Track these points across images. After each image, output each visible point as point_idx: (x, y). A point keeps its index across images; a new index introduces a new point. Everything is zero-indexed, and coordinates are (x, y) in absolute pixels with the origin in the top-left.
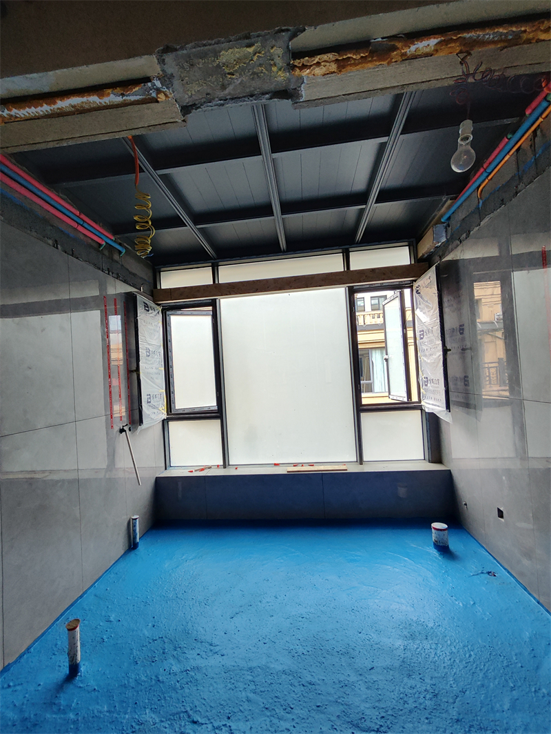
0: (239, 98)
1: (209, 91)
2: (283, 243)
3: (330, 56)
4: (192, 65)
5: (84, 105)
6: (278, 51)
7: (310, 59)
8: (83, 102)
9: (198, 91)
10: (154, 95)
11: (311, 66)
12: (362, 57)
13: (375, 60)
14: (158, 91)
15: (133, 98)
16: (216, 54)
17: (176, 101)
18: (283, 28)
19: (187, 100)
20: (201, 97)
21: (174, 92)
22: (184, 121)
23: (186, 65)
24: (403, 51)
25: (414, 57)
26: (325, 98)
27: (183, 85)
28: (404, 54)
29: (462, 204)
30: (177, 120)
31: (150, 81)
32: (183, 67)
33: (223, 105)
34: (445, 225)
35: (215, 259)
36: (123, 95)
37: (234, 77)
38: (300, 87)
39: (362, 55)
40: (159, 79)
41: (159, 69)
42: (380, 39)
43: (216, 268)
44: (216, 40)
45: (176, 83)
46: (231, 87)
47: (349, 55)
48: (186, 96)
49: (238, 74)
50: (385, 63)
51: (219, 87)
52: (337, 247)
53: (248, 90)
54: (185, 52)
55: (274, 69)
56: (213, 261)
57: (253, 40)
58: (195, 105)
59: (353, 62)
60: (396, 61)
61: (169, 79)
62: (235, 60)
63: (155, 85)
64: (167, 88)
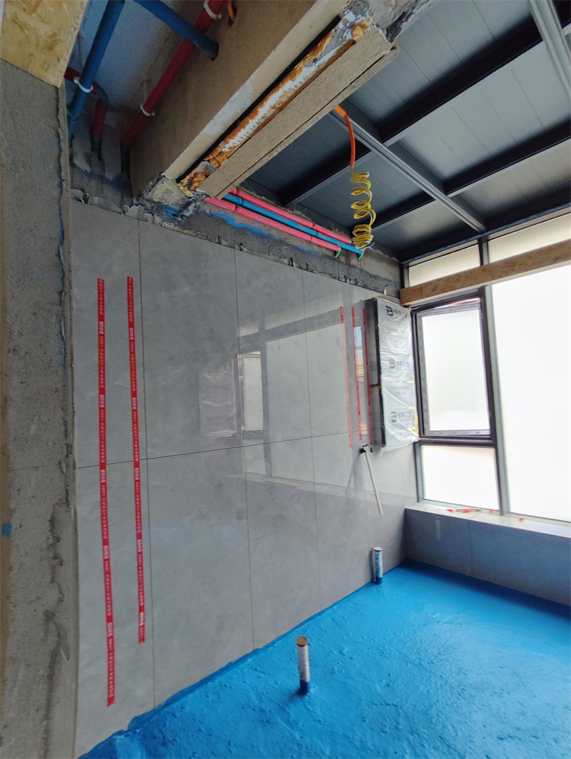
5: (282, 99)
10: (349, 37)
14: (353, 26)
15: (326, 59)
17: (378, 26)
19: (391, 15)
30: (384, 53)
36: (315, 60)
40: (351, 9)
48: (390, 9)
63: (348, 22)
64: (363, 14)
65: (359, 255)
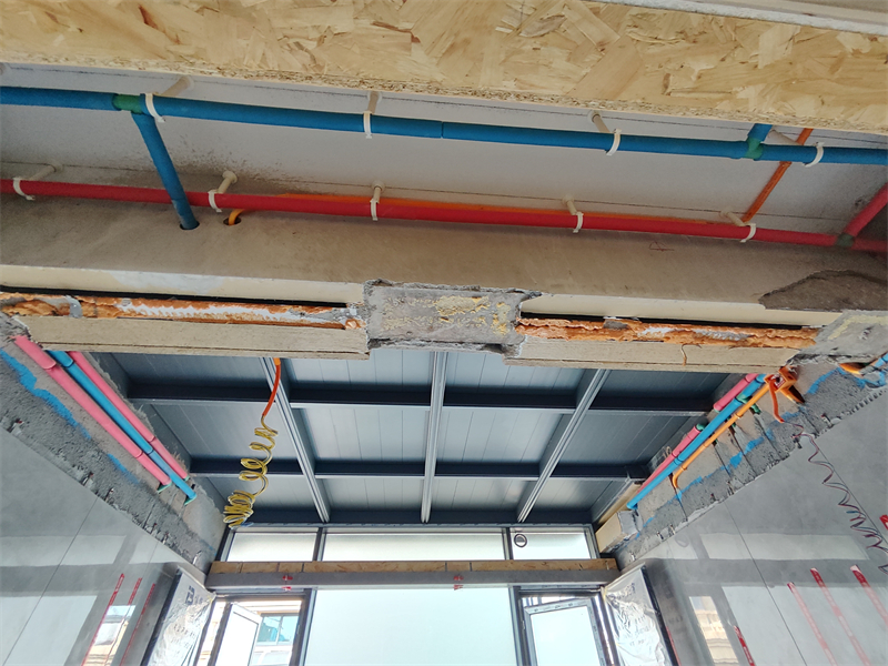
0: (445, 342)
1: (412, 329)
4: (403, 302)
5: (244, 317)
6: (506, 307)
7: (539, 321)
9: (399, 327)
10: (342, 321)
11: (538, 327)
12: (595, 329)
13: (608, 335)
16: (435, 297)
17: (367, 332)
18: (518, 289)
19: (380, 333)
20: (399, 334)
21: (369, 323)
22: (367, 353)
23: (396, 301)
24: (635, 332)
25: (644, 340)
26: (543, 360)
27: (383, 318)
28: (636, 336)
29: (651, 491)
30: (359, 351)
31: (345, 307)
32: (391, 302)
33: (423, 345)
34: (631, 512)
36: (302, 314)
37: (447, 321)
38: (518, 344)
39: (596, 327)
40: (357, 308)
41: (362, 299)
42: (615, 318)
43: (323, 535)
44: (441, 285)
45: (376, 315)
46: (440, 330)
47: (581, 325)
48: (382, 330)
49: (452, 320)
50: (616, 339)
51: (425, 328)
52: (495, 525)
53: (458, 337)
54: (400, 289)
55: (496, 323)
56: (321, 525)
57: (481, 293)
58: (388, 340)
59: (584, 332)
60: (627, 340)
61: (369, 309)
62: (454, 307)
63: (349, 313)
64: (363, 318)
65: (187, 498)
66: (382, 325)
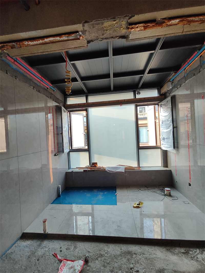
0: (108, 38)
1: (98, 36)
2: (112, 88)
3: (142, 25)
4: (93, 27)
5: (54, 40)
6: (124, 23)
7: (135, 26)
8: (53, 40)
9: (94, 36)
10: (79, 37)
11: (135, 28)
12: (153, 25)
13: (157, 26)
14: (80, 36)
15: (71, 38)
16: (103, 24)
17: (86, 39)
18: (127, 15)
19: (90, 39)
20: (95, 38)
21: (85, 36)
22: (87, 46)
23: (92, 27)
24: (167, 23)
25: (170, 25)
26: (138, 38)
27: (89, 34)
28: (167, 24)
29: (178, 75)
30: (85, 45)
31: (78, 32)
32: (90, 28)
33: (102, 40)
34: (171, 82)
35: (87, 94)
36: (68, 37)
37: (107, 31)
38: (130, 35)
39: (153, 24)
40: (81, 32)
41: (82, 29)
42: (160, 19)
43: (87, 97)
44: (103, 19)
45: (87, 33)
46: (106, 35)
47: (148, 24)
49: (109, 30)
50: (160, 27)
51: (101, 35)
52: (131, 90)
53: (111, 36)
54: (92, 23)
55: (122, 29)
56: (86, 94)
57: (116, 19)
58: (92, 40)
59: (149, 27)
60: (164, 27)
61: (85, 32)
62: (109, 26)
63: (79, 34)
64: (84, 35)
65: (54, 91)
66: (89, 36)
